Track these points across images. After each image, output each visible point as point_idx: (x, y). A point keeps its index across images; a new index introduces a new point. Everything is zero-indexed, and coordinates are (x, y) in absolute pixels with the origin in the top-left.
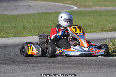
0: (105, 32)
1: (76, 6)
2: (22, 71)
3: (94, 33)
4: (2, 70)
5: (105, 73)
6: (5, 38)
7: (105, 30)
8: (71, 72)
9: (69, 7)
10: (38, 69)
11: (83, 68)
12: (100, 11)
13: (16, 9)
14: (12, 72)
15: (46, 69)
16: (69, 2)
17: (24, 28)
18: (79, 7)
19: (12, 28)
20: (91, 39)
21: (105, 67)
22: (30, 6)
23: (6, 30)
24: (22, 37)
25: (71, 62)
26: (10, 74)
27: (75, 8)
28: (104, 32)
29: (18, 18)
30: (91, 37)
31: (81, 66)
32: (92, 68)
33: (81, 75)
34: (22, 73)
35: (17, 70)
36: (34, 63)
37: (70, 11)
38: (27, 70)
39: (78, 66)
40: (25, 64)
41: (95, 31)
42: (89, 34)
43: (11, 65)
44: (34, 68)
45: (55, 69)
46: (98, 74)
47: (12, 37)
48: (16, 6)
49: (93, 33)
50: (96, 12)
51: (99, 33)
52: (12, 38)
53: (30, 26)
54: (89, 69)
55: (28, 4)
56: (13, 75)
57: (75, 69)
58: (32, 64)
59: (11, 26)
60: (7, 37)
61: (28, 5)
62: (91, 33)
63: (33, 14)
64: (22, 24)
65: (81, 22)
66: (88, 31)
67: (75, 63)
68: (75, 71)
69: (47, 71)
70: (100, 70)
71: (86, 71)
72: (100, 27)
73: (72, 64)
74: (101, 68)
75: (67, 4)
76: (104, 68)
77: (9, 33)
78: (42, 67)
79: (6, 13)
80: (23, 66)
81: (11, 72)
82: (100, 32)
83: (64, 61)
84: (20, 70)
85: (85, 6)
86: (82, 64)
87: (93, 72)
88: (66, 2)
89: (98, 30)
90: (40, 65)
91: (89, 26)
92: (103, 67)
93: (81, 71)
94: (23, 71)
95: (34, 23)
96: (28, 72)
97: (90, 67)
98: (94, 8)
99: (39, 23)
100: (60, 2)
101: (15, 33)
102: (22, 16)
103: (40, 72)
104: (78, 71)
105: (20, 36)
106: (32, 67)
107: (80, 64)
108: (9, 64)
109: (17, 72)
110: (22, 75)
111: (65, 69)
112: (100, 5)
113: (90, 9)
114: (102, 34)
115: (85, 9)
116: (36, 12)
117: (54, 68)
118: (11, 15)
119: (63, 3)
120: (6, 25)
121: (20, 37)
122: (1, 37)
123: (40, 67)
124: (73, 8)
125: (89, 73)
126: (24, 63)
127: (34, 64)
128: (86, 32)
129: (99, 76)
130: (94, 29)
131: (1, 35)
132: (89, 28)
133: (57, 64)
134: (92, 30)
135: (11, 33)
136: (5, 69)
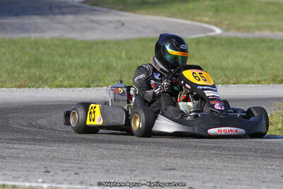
0: (280, 83)
1: (221, 28)
2: (98, 158)
3: (256, 85)
4: (56, 154)
5: (277, 169)
6: (65, 87)
7: (279, 79)
8: (204, 165)
10: (133, 155)
11: (229, 158)
12: (271, 41)
13: (93, 28)
14: (77, 160)
15: (151, 156)
16: (206, 19)
17: (108, 68)
18: (226, 30)
19: (82, 67)
20: (249, 97)
21: (276, 158)
22: (123, 24)
23: (69, 71)
24: (101, 86)
25: (204, 144)
26: (72, 163)
27: (218, 31)
28: (278, 85)
29: (95, 47)
30: (249, 94)
31: (226, 152)
32: (249, 158)
33: (224, 173)
34: (98, 163)
35: (88, 156)
37: (207, 37)
38: (110, 156)
39: (219, 153)
41: (259, 82)
42: (244, 87)
44: (124, 154)
45: (170, 157)
46: (260, 170)
47: (80, 87)
48: (93, 21)
49: (253, 86)
50: (262, 40)
51: (267, 85)
52: (81, 89)
53: (120, 65)
55: (117, 18)
57: (213, 159)
58: (121, 145)
59: (79, 64)
60: (71, 86)
61: (119, 21)
62: (249, 85)
63: (128, 41)
64: (102, 61)
65: (230, 61)
66: (244, 80)
68: (213, 163)
70: (266, 163)
72: (269, 72)
74: (269, 160)
75: (200, 21)
77: (75, 77)
78: (142, 151)
79: (72, 35)
80: (101, 148)
81: (74, 160)
82: (269, 84)
84: (93, 156)
85: (239, 29)
86: (227, 149)
87: (252, 166)
88: (199, 18)
89: (265, 80)
90: (137, 147)
91: (246, 70)
92: (273, 158)
93: (226, 164)
94: (100, 158)
95: (130, 58)
96: (112, 161)
97: (245, 156)
98: (257, 34)
99: (140, 59)
100: (185, 18)
101: (88, 78)
102: (104, 43)
103: (137, 161)
104: (218, 164)
105: (98, 86)
106: (121, 152)
107: (224, 149)
108: (71, 142)
109: (88, 161)
110: (99, 167)
111: (191, 158)
112: (271, 28)
113: (249, 35)
114: (273, 87)
115: (240, 35)
116: (135, 36)
117: (167, 156)
118: (81, 41)
119: (192, 20)
120: (70, 61)
121: (98, 88)
122: (58, 86)
123: (137, 151)
124: (214, 31)
125: (241, 167)
126: (103, 142)
127: (125, 144)
128: (238, 83)
129: (265, 176)
130: (257, 76)
131: (57, 82)
132: (245, 74)
133: (175, 147)
134: (252, 78)
135: (79, 77)
136: (61, 153)
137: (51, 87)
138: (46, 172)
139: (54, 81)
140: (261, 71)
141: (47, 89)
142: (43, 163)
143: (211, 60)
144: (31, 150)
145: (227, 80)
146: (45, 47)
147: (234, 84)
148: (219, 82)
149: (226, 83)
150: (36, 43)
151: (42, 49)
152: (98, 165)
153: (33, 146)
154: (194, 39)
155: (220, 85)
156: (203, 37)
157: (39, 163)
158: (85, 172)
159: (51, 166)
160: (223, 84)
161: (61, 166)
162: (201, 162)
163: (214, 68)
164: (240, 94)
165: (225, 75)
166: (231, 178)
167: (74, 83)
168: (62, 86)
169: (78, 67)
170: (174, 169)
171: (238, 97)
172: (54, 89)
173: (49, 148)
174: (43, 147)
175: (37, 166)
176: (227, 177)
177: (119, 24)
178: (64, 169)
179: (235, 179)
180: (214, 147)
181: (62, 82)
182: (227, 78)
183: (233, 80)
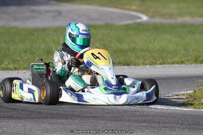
0: (201, 63)
1: (147, 15)
3: (180, 65)
4: (5, 129)
6: (11, 70)
7: (200, 59)
9: (134, 16)
12: (192, 26)
13: (34, 18)
16: (134, 7)
17: (49, 53)
18: (151, 17)
19: (25, 52)
20: (174, 76)
22: (60, 13)
23: (14, 56)
25: (136, 118)
27: (145, 18)
28: (200, 65)
29: (36, 34)
30: (174, 73)
31: (156, 125)
32: (177, 129)
35: (33, 131)
37: (135, 23)
38: (54, 130)
40: (49, 119)
41: (182, 62)
42: (169, 67)
43: (23, 121)
44: (66, 128)
48: (33, 11)
49: (177, 65)
50: (184, 26)
51: (189, 65)
52: (24, 71)
54: (170, 131)
57: (144, 131)
58: (62, 120)
59: (23, 49)
60: (16, 69)
61: (56, 11)
62: (174, 65)
64: (43, 46)
65: (156, 44)
66: (169, 61)
67: (144, 119)
72: (191, 53)
73: (139, 122)
74: (194, 131)
75: (128, 9)
76: (201, 131)
77: (19, 61)
78: (81, 125)
79: (15, 24)
80: (45, 123)
81: (21, 134)
82: (191, 64)
84: (39, 130)
85: (163, 16)
86: (157, 122)
88: (128, 7)
89: (188, 61)
90: (77, 121)
91: (170, 52)
92: (198, 129)
94: (45, 132)
97: (173, 128)
98: (180, 20)
100: (115, 7)
106: (63, 126)
107: (154, 122)
108: (18, 118)
112: (191, 14)
114: (195, 67)
115: (164, 21)
119: (121, 8)
122: (4, 69)
124: (139, 18)
127: (66, 119)
128: (164, 63)
130: (181, 57)
131: (3, 66)
132: (170, 56)
133: (110, 120)
134: (176, 59)
135: (23, 61)
136: (10, 128)
139: (1, 64)
140: (184, 52)
143: (140, 44)
145: (154, 61)
147: (161, 64)
148: (147, 63)
149: (153, 63)
154: (123, 26)
155: (148, 66)
156: (131, 24)
160: (150, 65)
163: (142, 50)
164: (166, 73)
165: (153, 57)
167: (18, 66)
168: (8, 69)
169: (22, 52)
171: (165, 76)
177: (57, 14)
180: (145, 121)
181: (8, 65)
182: (154, 59)
183: (159, 61)
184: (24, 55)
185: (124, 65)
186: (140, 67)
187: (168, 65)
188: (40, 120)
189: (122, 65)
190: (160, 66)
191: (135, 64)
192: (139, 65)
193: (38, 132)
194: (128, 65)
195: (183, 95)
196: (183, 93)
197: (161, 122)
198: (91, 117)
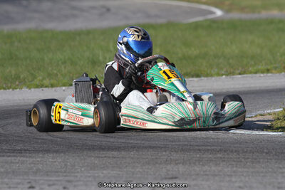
1: (221, 9)
2: (89, 168)
3: (265, 74)
4: (40, 166)
6: (46, 87)
8: (210, 171)
9: (205, 10)
10: (129, 164)
11: (238, 162)
12: (280, 21)
13: (75, 16)
14: (65, 172)
15: (149, 164)
17: (94, 63)
18: (227, 11)
19: (64, 63)
20: (258, 89)
22: (108, 10)
23: (50, 69)
25: (209, 148)
26: (59, 176)
27: (219, 13)
29: (78, 38)
30: (258, 85)
31: (235, 155)
32: (262, 160)
33: (233, 179)
34: (89, 175)
35: (77, 167)
36: (118, 149)
37: (207, 20)
38: (103, 166)
39: (227, 156)
40: (96, 152)
41: (268, 71)
42: (252, 78)
43: (62, 154)
44: (119, 163)
45: (170, 164)
46: (274, 175)
47: (64, 86)
48: (74, 8)
49: (262, 75)
50: (271, 22)
51: (278, 74)
52: (64, 88)
54: (253, 162)
55: (101, 3)
56: (67, 178)
57: (219, 164)
59: (61, 59)
60: (52, 86)
61: (103, 7)
62: (258, 75)
64: (87, 54)
65: (234, 47)
66: (251, 69)
67: (219, 148)
68: (220, 168)
69: (151, 169)
70: (281, 166)
71: (246, 170)
72: (280, 59)
73: (212, 151)
75: (198, 2)
77: (57, 75)
78: (138, 158)
79: (50, 26)
80: (91, 156)
81: (61, 172)
82: (280, 72)
83: (192, 144)
84: (83, 166)
85: (242, 9)
86: (236, 151)
87: (264, 170)
89: (276, 68)
90: (132, 153)
91: (253, 57)
93: (234, 169)
94: (91, 169)
96: (104, 172)
98: (264, 14)
101: (71, 75)
102: (88, 32)
103: (133, 170)
104: (226, 170)
106: (115, 160)
107: (232, 152)
108: (57, 152)
109: (78, 172)
110: (90, 179)
111: (195, 164)
112: (279, 6)
113: (255, 16)
115: (244, 16)
117: (167, 162)
118: (61, 32)
119: (188, 1)
120: (50, 55)
122: (37, 87)
123: (132, 158)
124: (212, 13)
125: (252, 173)
126: (93, 148)
128: (244, 73)
129: (280, 181)
130: (266, 64)
131: (36, 82)
132: (252, 63)
133: (175, 151)
135: (62, 75)
136: (46, 164)
137: (29, 87)
138: (30, 188)
139: (33, 80)
141: (25, 89)
142: (26, 177)
143: (213, 47)
144: (12, 162)
145: (232, 70)
146: (20, 42)
147: (240, 74)
148: (223, 72)
149: (230, 73)
150: (9, 37)
151: (16, 44)
152: (89, 177)
153: (13, 158)
155: (224, 76)
156: (200, 21)
157: (21, 177)
158: (75, 186)
159: (35, 181)
160: (227, 75)
161: (46, 180)
162: (206, 168)
163: (216, 56)
164: (248, 86)
166: (241, 185)
168: (42, 86)
169: (60, 62)
170: (176, 178)
172: (33, 90)
173: (31, 160)
174: (25, 159)
175: (20, 181)
176: (237, 184)
178: (51, 183)
179: (246, 187)
180: (221, 150)
181: (42, 81)
182: (232, 67)
183: (238, 69)
184: (63, 67)
185: (193, 77)
186: (213, 78)
187: (250, 75)
188: (85, 153)
189: (189, 77)
190: (240, 76)
191: (207, 76)
192: (212, 76)
193: (83, 169)
194: (198, 76)
195: (270, 114)
196: (269, 111)
197: (241, 152)
198: (150, 147)
